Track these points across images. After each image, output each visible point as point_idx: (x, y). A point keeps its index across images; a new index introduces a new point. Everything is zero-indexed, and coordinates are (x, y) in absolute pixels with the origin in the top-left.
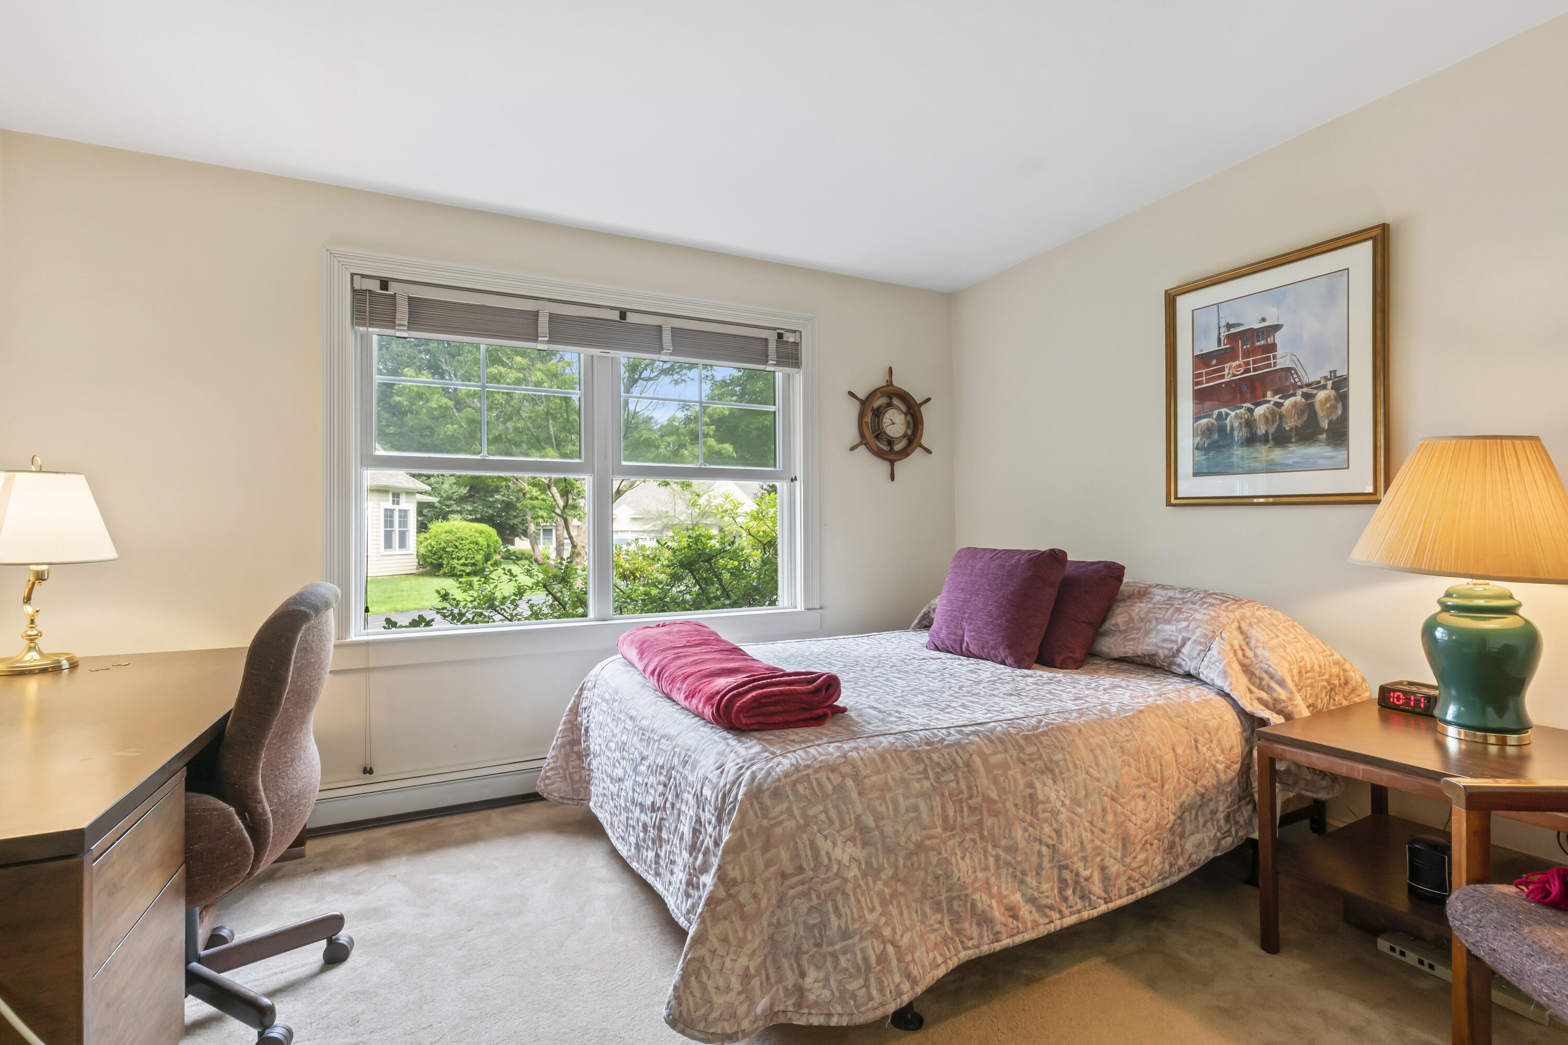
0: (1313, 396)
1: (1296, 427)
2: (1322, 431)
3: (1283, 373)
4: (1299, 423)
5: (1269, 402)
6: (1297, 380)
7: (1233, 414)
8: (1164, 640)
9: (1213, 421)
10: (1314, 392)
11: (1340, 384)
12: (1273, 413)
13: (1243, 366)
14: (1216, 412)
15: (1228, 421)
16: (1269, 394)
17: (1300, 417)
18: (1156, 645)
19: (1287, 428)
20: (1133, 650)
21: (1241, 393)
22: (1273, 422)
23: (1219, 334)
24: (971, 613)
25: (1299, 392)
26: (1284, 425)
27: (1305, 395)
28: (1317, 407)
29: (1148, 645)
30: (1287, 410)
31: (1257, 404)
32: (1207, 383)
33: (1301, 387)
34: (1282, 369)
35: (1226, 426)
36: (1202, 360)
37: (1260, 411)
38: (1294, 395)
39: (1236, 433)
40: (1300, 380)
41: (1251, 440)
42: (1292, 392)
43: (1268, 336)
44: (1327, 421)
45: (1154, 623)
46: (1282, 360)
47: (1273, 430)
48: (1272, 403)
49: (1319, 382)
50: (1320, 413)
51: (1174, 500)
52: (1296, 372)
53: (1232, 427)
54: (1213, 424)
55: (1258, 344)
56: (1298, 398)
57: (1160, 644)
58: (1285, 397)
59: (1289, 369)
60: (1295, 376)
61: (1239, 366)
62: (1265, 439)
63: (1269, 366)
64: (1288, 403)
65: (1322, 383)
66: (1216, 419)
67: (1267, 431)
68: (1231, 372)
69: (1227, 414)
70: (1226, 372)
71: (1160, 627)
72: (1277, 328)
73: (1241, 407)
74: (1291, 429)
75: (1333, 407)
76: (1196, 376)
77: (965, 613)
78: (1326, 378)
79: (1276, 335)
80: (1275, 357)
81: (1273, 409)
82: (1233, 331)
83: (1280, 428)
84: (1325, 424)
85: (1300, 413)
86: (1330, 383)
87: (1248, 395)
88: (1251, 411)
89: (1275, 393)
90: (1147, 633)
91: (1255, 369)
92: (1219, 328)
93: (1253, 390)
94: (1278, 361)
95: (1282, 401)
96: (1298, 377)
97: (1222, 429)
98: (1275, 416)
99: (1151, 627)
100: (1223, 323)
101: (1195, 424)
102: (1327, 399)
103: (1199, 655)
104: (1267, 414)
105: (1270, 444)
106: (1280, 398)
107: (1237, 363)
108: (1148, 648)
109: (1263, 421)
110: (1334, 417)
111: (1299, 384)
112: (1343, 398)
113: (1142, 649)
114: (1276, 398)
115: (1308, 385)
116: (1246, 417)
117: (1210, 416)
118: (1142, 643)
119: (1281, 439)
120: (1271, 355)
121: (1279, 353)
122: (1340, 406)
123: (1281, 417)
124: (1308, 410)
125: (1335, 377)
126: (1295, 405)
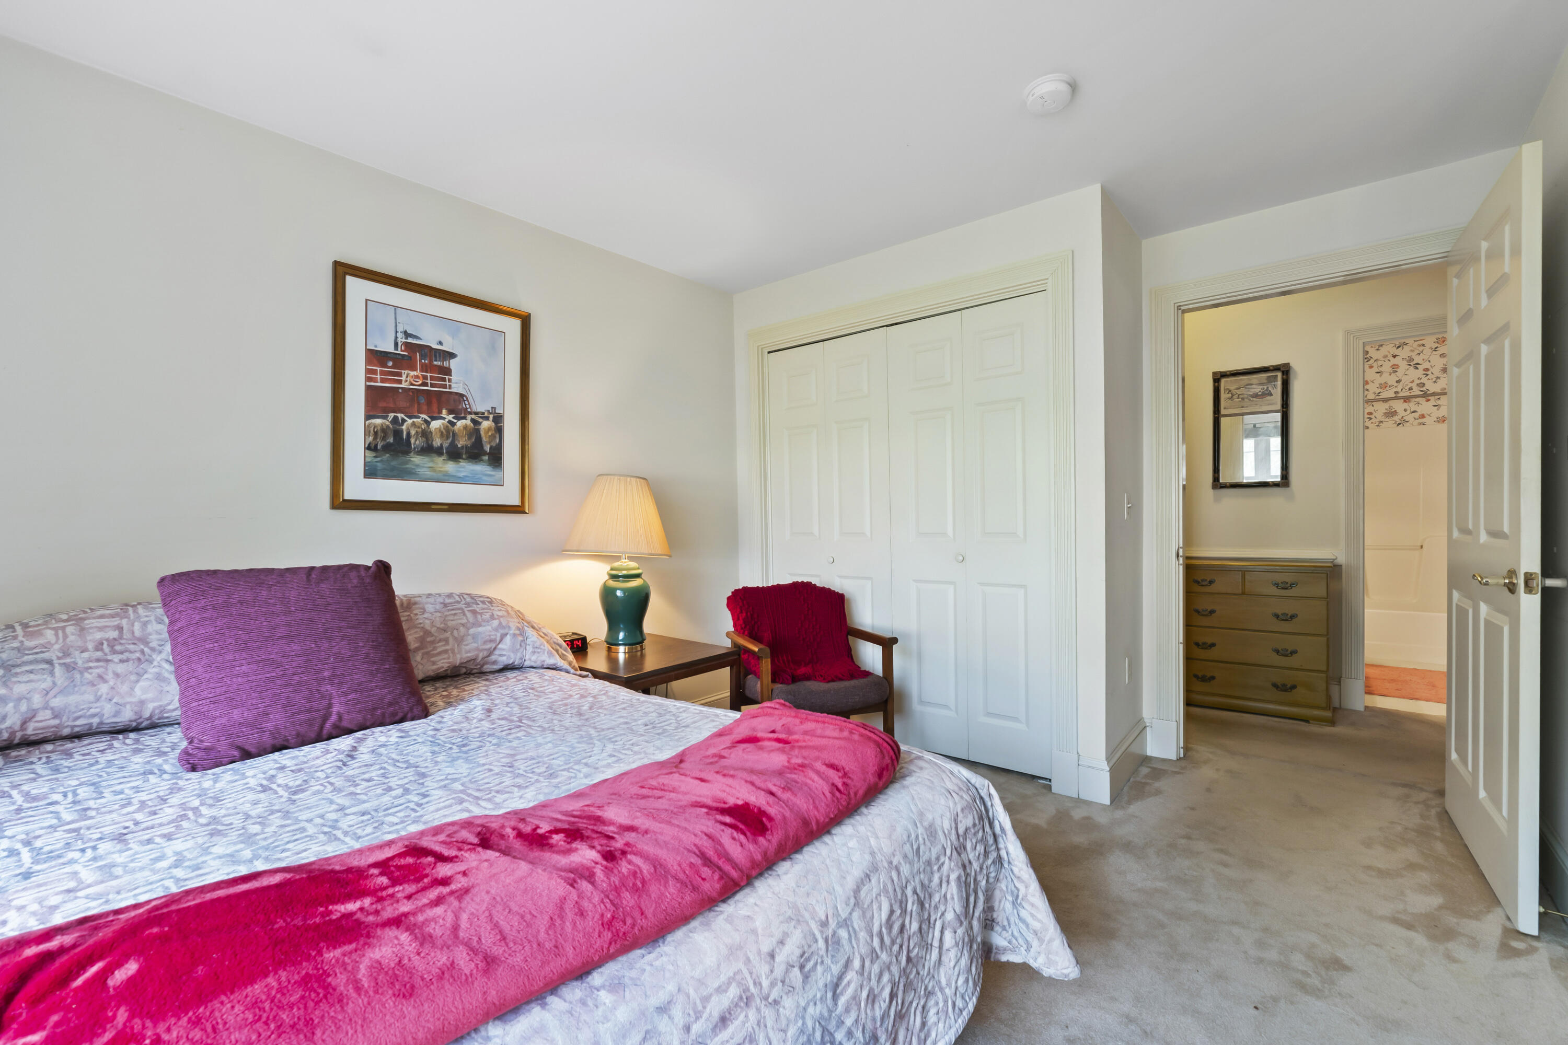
0: (480, 423)
1: (466, 446)
2: (485, 453)
3: (457, 397)
4: (469, 443)
5: (444, 419)
6: (468, 406)
7: (410, 421)
8: (485, 642)
9: (388, 423)
10: (480, 420)
11: (498, 419)
12: (446, 428)
13: (421, 378)
14: (391, 415)
15: (404, 427)
16: (444, 411)
17: (469, 438)
18: (477, 649)
19: (459, 446)
20: (449, 663)
21: (419, 404)
22: (448, 438)
23: (396, 338)
24: (334, 668)
25: (469, 417)
26: (456, 442)
27: (473, 421)
28: (482, 433)
29: (467, 652)
30: (459, 430)
31: (433, 418)
32: (381, 382)
33: (470, 413)
34: (457, 394)
35: (402, 431)
36: (375, 357)
37: (436, 425)
38: (465, 418)
39: (413, 441)
40: (470, 407)
41: (428, 450)
42: (463, 415)
43: (444, 360)
44: (489, 446)
45: (462, 629)
46: (457, 386)
47: (447, 445)
48: (447, 420)
49: (483, 413)
50: (484, 439)
51: (340, 503)
52: (467, 400)
53: (409, 434)
54: (388, 426)
55: (435, 363)
56: (468, 422)
57: (481, 647)
58: (459, 419)
59: (462, 395)
60: (466, 402)
61: (417, 377)
62: (439, 452)
63: (445, 386)
64: (460, 424)
65: (486, 414)
66: (391, 422)
67: (441, 445)
68: (408, 379)
69: (404, 421)
70: (404, 378)
71: (472, 631)
72: (452, 355)
73: (419, 417)
74: (462, 447)
75: (493, 437)
76: (368, 371)
77: (320, 671)
78: (489, 411)
79: (451, 361)
80: (450, 380)
81: (447, 426)
82: (410, 340)
83: (453, 445)
84: (487, 448)
85: (470, 435)
86: (491, 417)
87: (425, 408)
88: (428, 423)
89: (450, 412)
90: (460, 641)
91: (432, 385)
92: (396, 332)
93: (429, 403)
94: (453, 385)
95: (455, 421)
96: (469, 404)
97: (397, 433)
98: (448, 432)
99: (462, 634)
100: (400, 329)
101: (367, 422)
102: (489, 429)
103: (521, 645)
104: (442, 429)
105: (445, 457)
106: (453, 418)
107: (415, 373)
108: (469, 655)
109: (439, 435)
110: (494, 444)
111: (469, 410)
112: (499, 430)
113: (461, 658)
114: (450, 417)
115: (476, 413)
116: (423, 427)
117: (385, 418)
118: (460, 652)
119: (454, 454)
120: (447, 377)
121: (454, 377)
122: (497, 436)
123: (454, 434)
124: (475, 433)
125: (495, 413)
126: (465, 427)
